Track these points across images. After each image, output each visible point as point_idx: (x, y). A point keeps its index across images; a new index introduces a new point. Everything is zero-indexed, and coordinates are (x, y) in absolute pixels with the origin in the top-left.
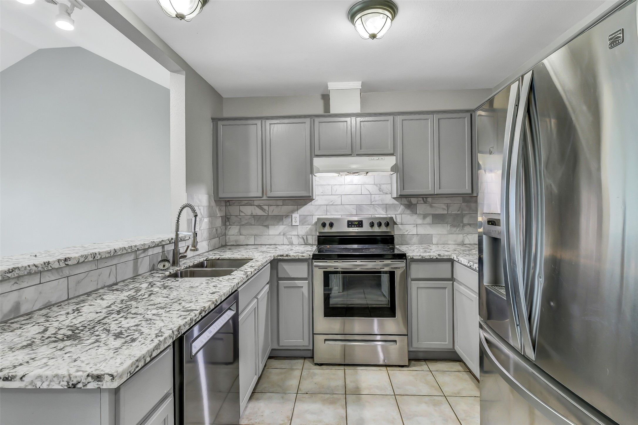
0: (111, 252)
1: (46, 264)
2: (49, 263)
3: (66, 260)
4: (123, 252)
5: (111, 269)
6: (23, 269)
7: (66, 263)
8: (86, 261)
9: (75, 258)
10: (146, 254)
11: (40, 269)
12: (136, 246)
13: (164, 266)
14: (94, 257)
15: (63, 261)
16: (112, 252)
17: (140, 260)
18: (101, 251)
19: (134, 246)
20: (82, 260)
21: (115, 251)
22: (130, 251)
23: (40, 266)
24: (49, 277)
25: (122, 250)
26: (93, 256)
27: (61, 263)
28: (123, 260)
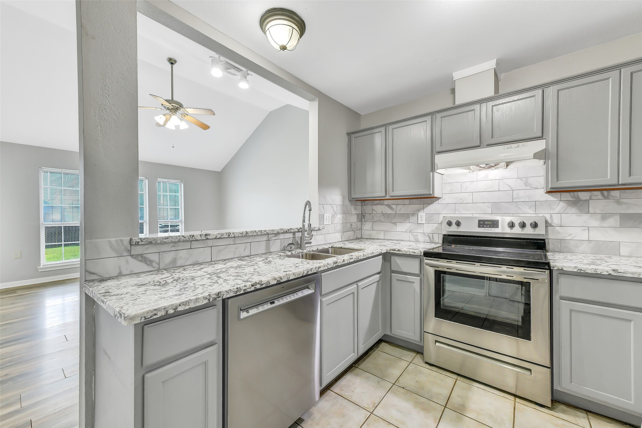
0: (243, 233)
1: (191, 236)
2: (193, 236)
3: (206, 235)
4: (254, 234)
5: (246, 246)
6: (175, 238)
7: (207, 237)
8: (222, 237)
9: (213, 234)
10: (277, 237)
11: (186, 239)
12: (265, 231)
13: (291, 248)
14: (229, 235)
15: (204, 236)
16: (244, 233)
17: (271, 242)
18: (235, 232)
19: (264, 230)
20: (219, 236)
21: (247, 233)
22: (260, 234)
23: (187, 237)
24: (197, 245)
25: (253, 233)
26: (228, 234)
27: (202, 237)
28: (256, 239)
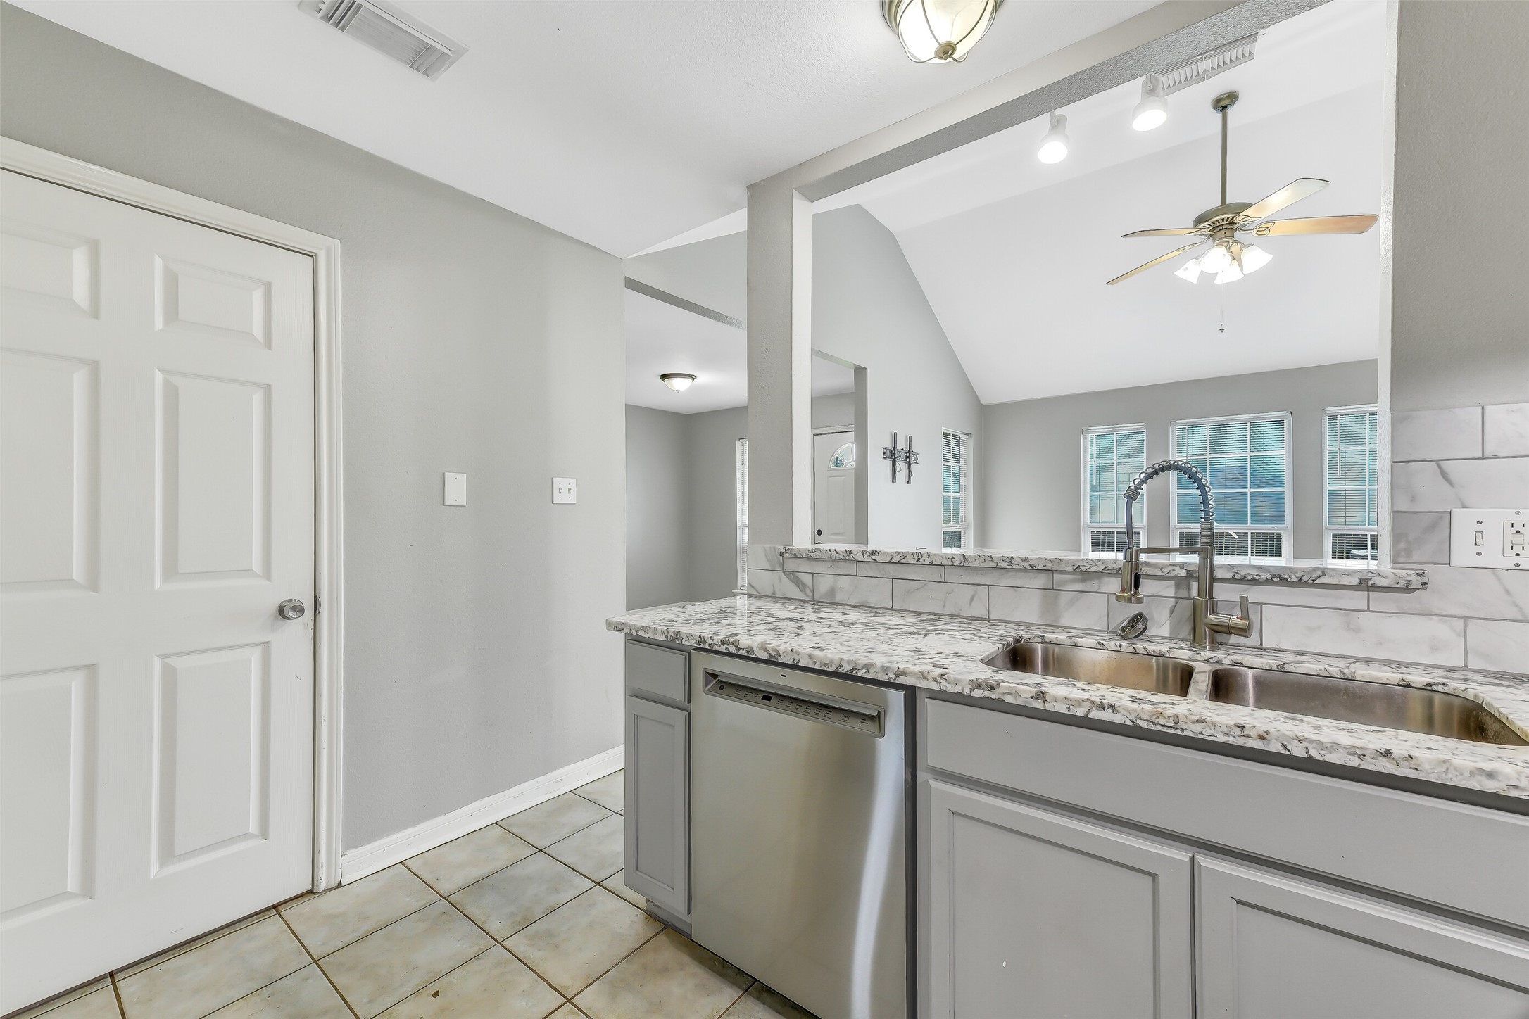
0: (953, 558)
1: (848, 552)
2: (851, 552)
3: (872, 553)
4: (985, 565)
6: (824, 552)
7: (873, 557)
8: (902, 561)
9: (886, 553)
11: (841, 556)
12: (1026, 559)
14: (918, 560)
15: (868, 554)
16: (956, 559)
17: (1064, 598)
18: (932, 552)
19: (1021, 558)
20: (896, 559)
21: (965, 559)
22: (1005, 566)
23: (841, 553)
24: (867, 571)
25: (982, 560)
26: (915, 557)
27: (865, 556)
28: (1007, 580)
